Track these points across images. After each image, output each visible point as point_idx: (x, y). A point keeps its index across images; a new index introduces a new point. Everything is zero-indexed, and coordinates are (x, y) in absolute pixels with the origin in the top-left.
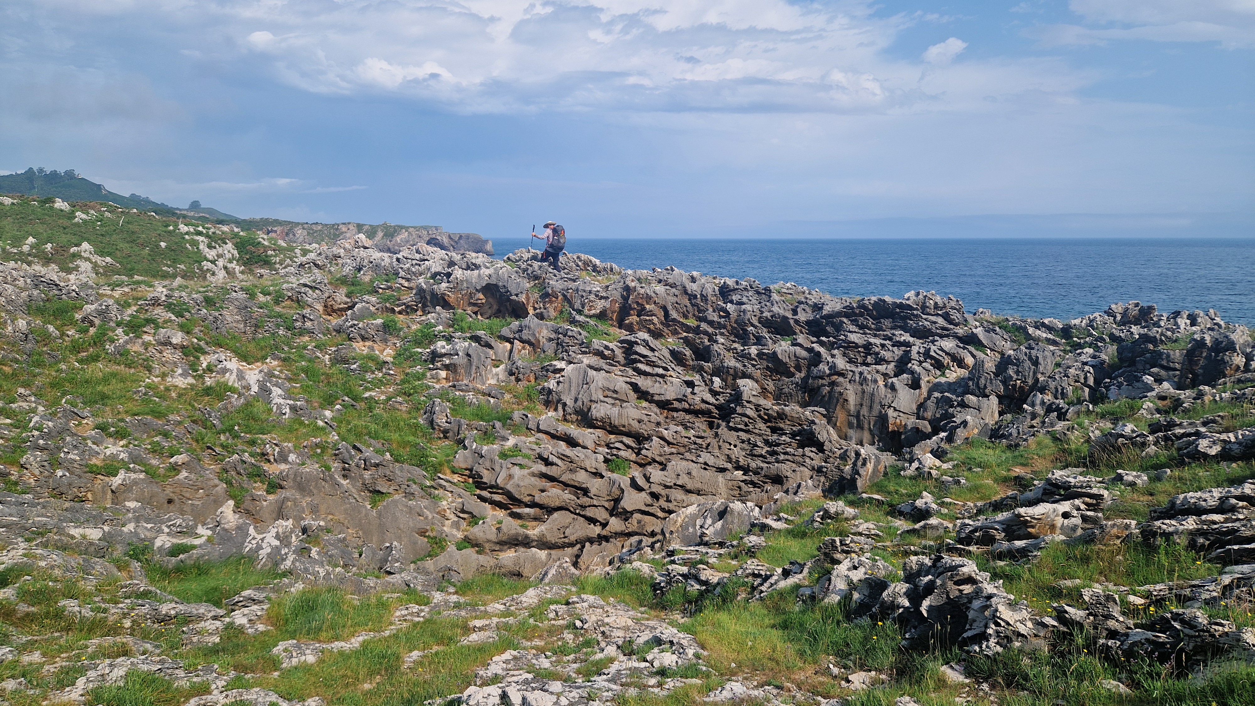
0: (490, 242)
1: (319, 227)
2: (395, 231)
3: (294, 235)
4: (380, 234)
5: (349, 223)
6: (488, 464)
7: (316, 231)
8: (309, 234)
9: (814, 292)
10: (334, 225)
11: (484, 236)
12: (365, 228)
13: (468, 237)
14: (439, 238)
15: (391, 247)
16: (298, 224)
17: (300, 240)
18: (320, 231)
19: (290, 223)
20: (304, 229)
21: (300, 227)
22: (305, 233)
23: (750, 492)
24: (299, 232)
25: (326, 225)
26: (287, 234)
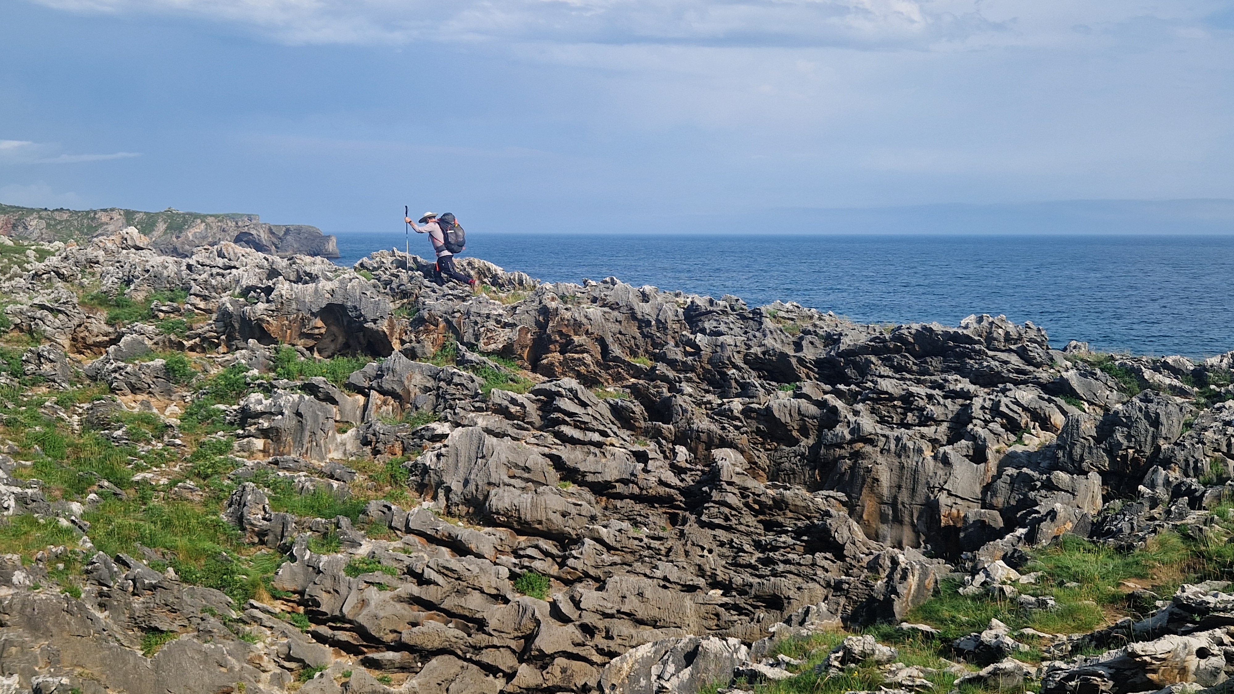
0: (334, 239)
1: (65, 216)
2: (185, 221)
3: (26, 228)
4: (161, 227)
5: (112, 210)
6: (328, 584)
7: (60, 222)
8: (48, 225)
9: (827, 318)
10: (88, 212)
11: (323, 230)
12: (138, 217)
13: (299, 230)
14: (253, 232)
15: (178, 246)
16: (31, 211)
17: (36, 234)
18: (67, 221)
19: (18, 208)
20: (40, 218)
21: (35, 215)
22: (43, 224)
23: (733, 622)
24: (34, 223)
25: (76, 212)
26: (14, 226)
